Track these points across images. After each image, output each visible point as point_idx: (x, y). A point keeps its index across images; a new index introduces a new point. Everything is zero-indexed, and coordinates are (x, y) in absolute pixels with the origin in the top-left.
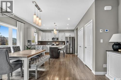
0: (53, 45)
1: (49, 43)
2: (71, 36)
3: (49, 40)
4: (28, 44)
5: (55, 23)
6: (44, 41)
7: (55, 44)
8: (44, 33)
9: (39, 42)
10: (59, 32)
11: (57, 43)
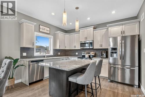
1: (77, 54)
2: (128, 34)
3: (75, 47)
7: (87, 56)
8: (67, 35)
10: (94, 28)
11: (92, 54)
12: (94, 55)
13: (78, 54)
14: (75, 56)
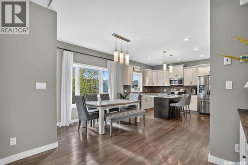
0: (173, 93)
1: (165, 90)
3: (164, 83)
4: (124, 91)
5: (165, 52)
6: (155, 85)
7: (176, 92)
8: (155, 72)
9: (145, 87)
10: (185, 66)
11: (182, 90)
12: (184, 91)
13: (167, 91)
14: (163, 92)
